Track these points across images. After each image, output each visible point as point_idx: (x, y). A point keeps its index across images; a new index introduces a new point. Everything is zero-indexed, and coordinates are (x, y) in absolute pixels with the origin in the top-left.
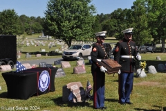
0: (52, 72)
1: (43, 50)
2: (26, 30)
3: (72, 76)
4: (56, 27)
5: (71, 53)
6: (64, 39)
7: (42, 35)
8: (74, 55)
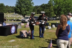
0: (16, 26)
1: (15, 19)
2: (8, 11)
3: (24, 28)
4: (19, 10)
5: (25, 20)
6: (22, 15)
7: (14, 13)
8: (26, 21)
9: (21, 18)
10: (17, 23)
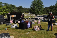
0: (31, 23)
2: (25, 12)
5: (37, 18)
9: (35, 16)
10: (31, 20)
